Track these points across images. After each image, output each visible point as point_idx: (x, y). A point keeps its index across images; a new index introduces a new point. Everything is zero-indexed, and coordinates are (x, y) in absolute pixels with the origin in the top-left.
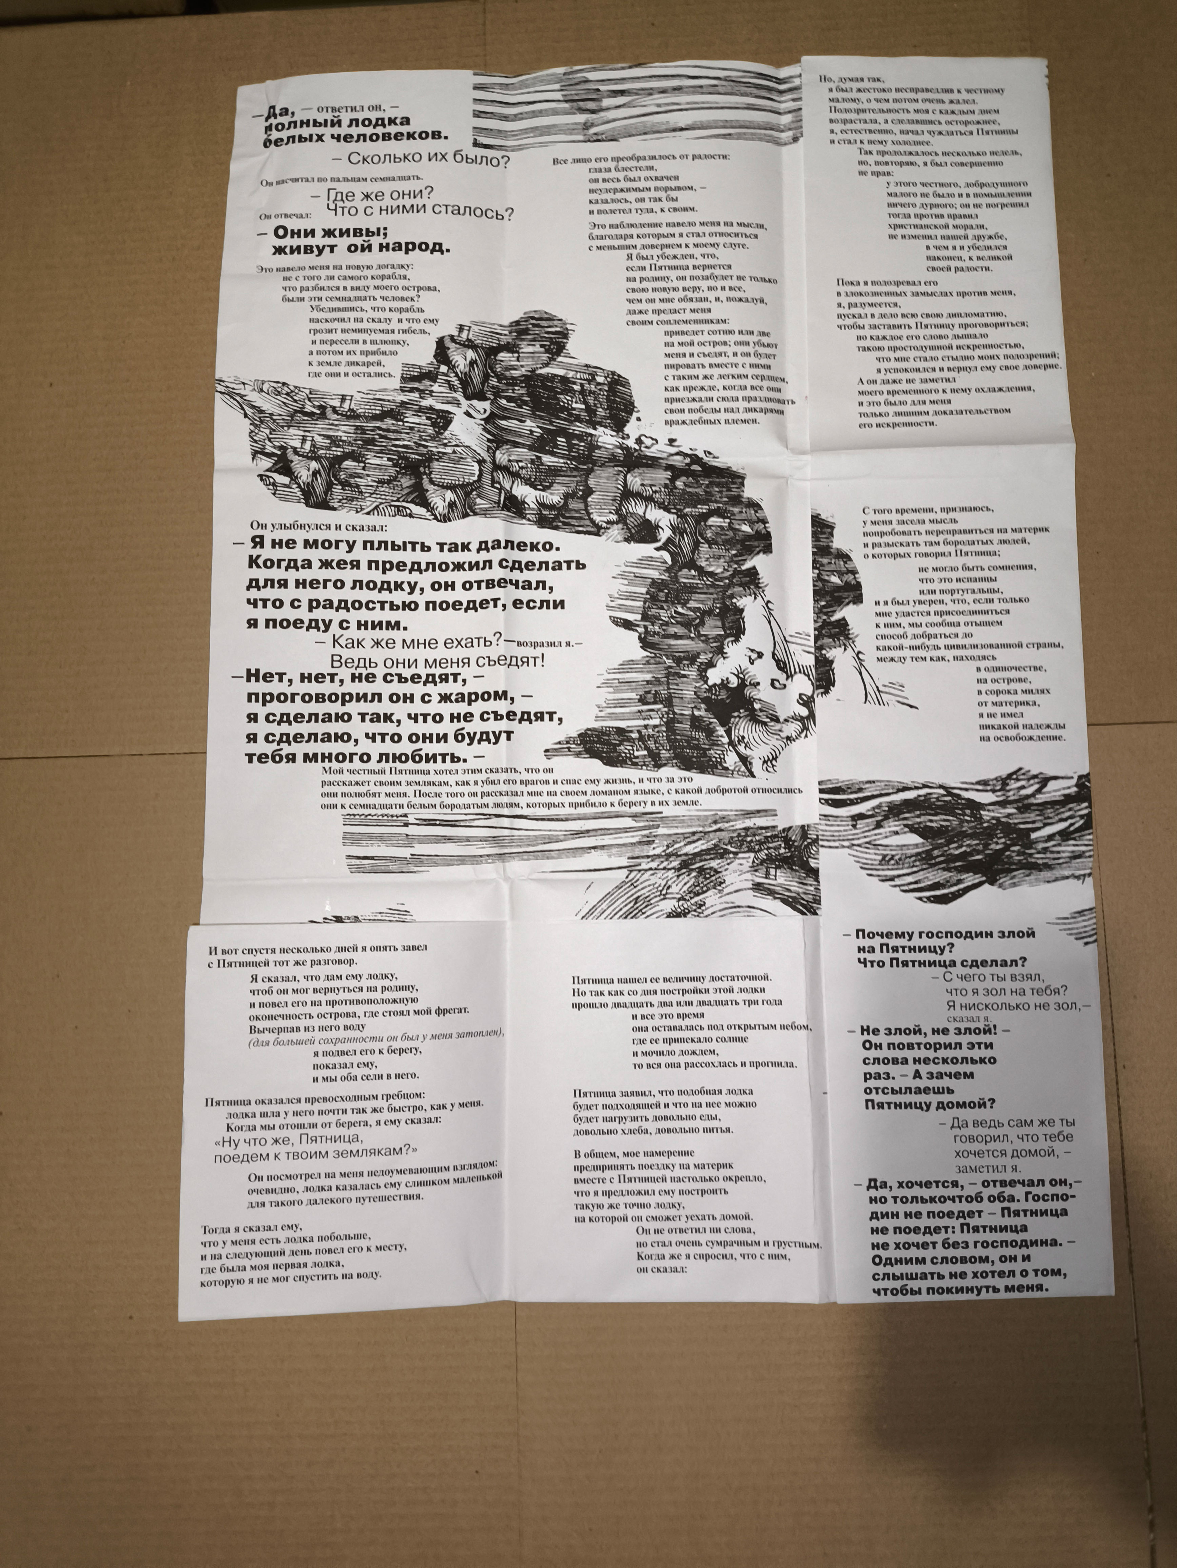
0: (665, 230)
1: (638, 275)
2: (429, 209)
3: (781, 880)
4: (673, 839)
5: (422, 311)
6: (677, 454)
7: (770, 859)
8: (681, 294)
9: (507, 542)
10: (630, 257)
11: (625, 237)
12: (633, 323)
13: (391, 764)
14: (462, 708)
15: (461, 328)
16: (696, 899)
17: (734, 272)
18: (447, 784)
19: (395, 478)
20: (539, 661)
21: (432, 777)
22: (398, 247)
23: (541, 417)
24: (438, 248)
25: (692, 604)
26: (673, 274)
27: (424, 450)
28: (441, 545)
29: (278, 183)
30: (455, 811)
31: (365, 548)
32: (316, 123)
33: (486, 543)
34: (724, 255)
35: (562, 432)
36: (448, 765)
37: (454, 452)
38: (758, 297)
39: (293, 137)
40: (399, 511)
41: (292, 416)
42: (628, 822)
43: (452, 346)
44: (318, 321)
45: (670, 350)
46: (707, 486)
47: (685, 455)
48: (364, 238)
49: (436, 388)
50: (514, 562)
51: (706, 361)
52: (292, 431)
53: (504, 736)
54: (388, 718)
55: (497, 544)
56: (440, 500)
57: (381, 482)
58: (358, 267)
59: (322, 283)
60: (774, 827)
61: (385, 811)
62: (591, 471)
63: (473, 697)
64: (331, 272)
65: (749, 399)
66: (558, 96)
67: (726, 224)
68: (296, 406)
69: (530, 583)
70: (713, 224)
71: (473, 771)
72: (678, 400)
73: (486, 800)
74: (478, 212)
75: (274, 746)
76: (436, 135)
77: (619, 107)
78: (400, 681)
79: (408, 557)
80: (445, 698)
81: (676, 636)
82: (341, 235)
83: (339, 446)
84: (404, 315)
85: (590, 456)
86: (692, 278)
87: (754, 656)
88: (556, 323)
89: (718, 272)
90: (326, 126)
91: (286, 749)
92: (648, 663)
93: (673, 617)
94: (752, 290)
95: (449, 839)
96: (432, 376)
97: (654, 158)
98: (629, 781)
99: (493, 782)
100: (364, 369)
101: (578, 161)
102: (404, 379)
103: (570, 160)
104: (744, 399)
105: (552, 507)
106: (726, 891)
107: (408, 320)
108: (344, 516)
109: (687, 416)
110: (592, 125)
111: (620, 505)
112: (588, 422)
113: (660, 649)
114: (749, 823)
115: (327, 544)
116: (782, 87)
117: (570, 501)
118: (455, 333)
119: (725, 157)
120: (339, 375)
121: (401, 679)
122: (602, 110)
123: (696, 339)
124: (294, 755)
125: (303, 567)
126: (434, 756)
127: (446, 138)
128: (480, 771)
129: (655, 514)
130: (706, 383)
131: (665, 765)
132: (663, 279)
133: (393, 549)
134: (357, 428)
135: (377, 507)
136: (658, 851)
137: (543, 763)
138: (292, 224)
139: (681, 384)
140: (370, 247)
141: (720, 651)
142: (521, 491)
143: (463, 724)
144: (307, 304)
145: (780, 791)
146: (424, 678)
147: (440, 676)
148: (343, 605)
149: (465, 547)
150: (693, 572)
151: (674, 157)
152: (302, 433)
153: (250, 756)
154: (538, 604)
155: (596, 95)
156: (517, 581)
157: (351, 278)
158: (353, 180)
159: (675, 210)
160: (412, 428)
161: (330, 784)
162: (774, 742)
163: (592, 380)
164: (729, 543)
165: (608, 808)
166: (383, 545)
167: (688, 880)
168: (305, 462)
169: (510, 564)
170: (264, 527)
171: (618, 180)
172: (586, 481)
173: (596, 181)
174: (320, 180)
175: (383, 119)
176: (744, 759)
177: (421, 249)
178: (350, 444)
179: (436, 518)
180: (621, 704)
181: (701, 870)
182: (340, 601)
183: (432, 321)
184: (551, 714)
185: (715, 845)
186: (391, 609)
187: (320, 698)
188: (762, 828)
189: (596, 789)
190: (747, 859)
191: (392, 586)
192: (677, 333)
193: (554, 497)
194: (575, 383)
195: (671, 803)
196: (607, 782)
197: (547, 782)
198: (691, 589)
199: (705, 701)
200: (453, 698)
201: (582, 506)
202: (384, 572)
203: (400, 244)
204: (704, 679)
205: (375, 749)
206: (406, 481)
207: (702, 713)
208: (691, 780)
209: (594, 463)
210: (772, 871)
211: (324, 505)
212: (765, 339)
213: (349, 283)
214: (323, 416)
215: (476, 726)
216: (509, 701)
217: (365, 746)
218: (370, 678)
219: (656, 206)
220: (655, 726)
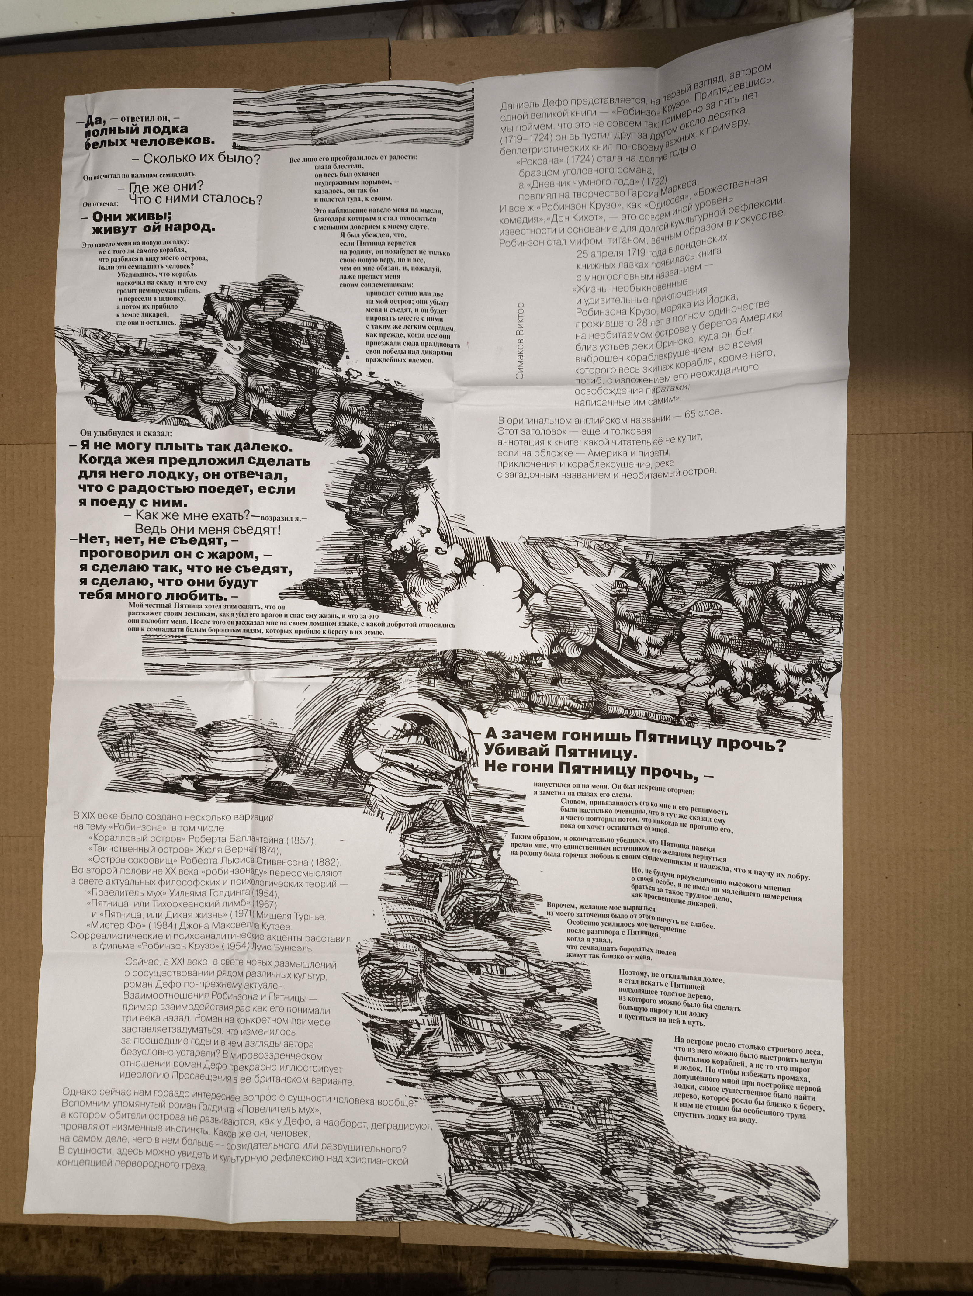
0: (368, 215)
1: (348, 248)
2: (200, 198)
3: (438, 687)
4: (364, 657)
5: (195, 275)
6: (376, 383)
7: (430, 672)
8: (379, 264)
9: (254, 444)
10: (343, 235)
11: (340, 220)
12: (345, 285)
13: (175, 601)
14: (224, 562)
15: (223, 287)
16: (379, 699)
17: (417, 248)
18: (213, 615)
19: (178, 398)
20: (276, 531)
21: (204, 610)
22: (178, 227)
23: (279, 354)
24: (207, 228)
25: (383, 493)
26: (374, 249)
27: (197, 378)
28: (210, 446)
29: (95, 178)
30: (219, 633)
31: (157, 448)
32: (120, 131)
33: (240, 444)
34: (411, 234)
35: (294, 365)
36: (215, 602)
37: (218, 379)
38: (435, 267)
39: (105, 141)
40: (181, 422)
41: (106, 354)
42: (334, 645)
43: (216, 301)
44: (123, 284)
45: (370, 306)
46: (396, 407)
47: (382, 384)
48: (155, 220)
49: (204, 332)
50: (260, 459)
51: (396, 315)
52: (107, 365)
53: (250, 583)
54: (173, 568)
55: (247, 446)
56: (209, 413)
57: (168, 401)
58: (151, 243)
59: (127, 255)
60: (434, 651)
61: (171, 633)
62: (315, 393)
63: (230, 556)
64: (132, 247)
65: (426, 344)
66: (294, 108)
67: (412, 210)
68: (109, 347)
69: (271, 474)
70: (403, 210)
71: (231, 607)
72: (376, 344)
73: (239, 627)
74: (236, 199)
75: (98, 587)
76: (206, 140)
77: (338, 117)
78: (181, 543)
79: (187, 454)
80: (213, 555)
81: (371, 516)
82: (140, 219)
83: (139, 375)
84: (183, 279)
85: (314, 383)
86: (387, 252)
87: (424, 531)
88: (290, 284)
89: (405, 248)
90: (127, 132)
91: (106, 590)
92: (351, 534)
93: (369, 502)
94: (430, 261)
95: (213, 653)
96: (201, 323)
97: (361, 158)
98: (336, 617)
99: (243, 615)
100: (154, 319)
101: (308, 160)
102: (182, 326)
103: (302, 160)
104: (423, 344)
105: (287, 419)
106: (400, 694)
107: (185, 282)
108: (142, 426)
109: (382, 356)
110: (318, 132)
111: (335, 419)
112: (311, 358)
113: (360, 525)
114: (416, 647)
115: (131, 446)
116: (459, 99)
117: (300, 415)
118: (219, 291)
119: (413, 157)
120: (137, 323)
121: (183, 541)
122: (325, 120)
123: (389, 298)
124: (111, 593)
125: (115, 462)
126: (205, 595)
127: (213, 142)
128: (235, 607)
129: (359, 427)
130: (396, 331)
131: (360, 606)
132: (366, 252)
133: (176, 449)
134: (151, 362)
135: (165, 419)
136: (354, 665)
137: (279, 602)
138: (105, 211)
139: (378, 332)
140: (159, 227)
141: (401, 527)
142: (266, 407)
143: (224, 574)
144: (115, 271)
145: (439, 625)
146: (198, 541)
147: (209, 539)
148: (143, 489)
149: (227, 447)
150: (384, 470)
151: (376, 158)
152: (113, 366)
153: (82, 594)
154: (277, 490)
155: (322, 108)
156: (262, 473)
157: (146, 251)
158: (148, 176)
159: (376, 199)
160: (188, 362)
161: (134, 614)
162: (437, 591)
163: (314, 327)
164: (410, 449)
165: (321, 635)
166: (170, 446)
167: (375, 685)
168: (117, 386)
169: (257, 461)
170: (89, 434)
171: (336, 175)
172: (311, 401)
173: (320, 176)
174: (124, 176)
175: (168, 128)
176: (414, 604)
177: (194, 229)
178: (146, 373)
179: (206, 427)
180: (332, 562)
181: (383, 679)
182: (141, 486)
183: (202, 283)
184: (284, 568)
185: (393, 662)
186: (176, 491)
187: (128, 554)
188: (425, 651)
189: (313, 621)
190: (413, 673)
191: (176, 475)
192: (376, 293)
193: (289, 412)
194: (302, 329)
195: (363, 632)
196: (321, 616)
197: (280, 616)
198: (382, 482)
199: (389, 562)
200: (218, 555)
201: (308, 419)
202: (170, 466)
203: (180, 225)
204: (389, 546)
205: (165, 590)
206: (185, 400)
207: (387, 570)
208: (377, 617)
209: (317, 388)
210: (432, 681)
211: (129, 418)
212: (439, 299)
213: (145, 255)
214: (127, 354)
215: (232, 576)
216: (254, 559)
217: (158, 588)
218: (161, 540)
219: (363, 196)
220: (355, 579)
